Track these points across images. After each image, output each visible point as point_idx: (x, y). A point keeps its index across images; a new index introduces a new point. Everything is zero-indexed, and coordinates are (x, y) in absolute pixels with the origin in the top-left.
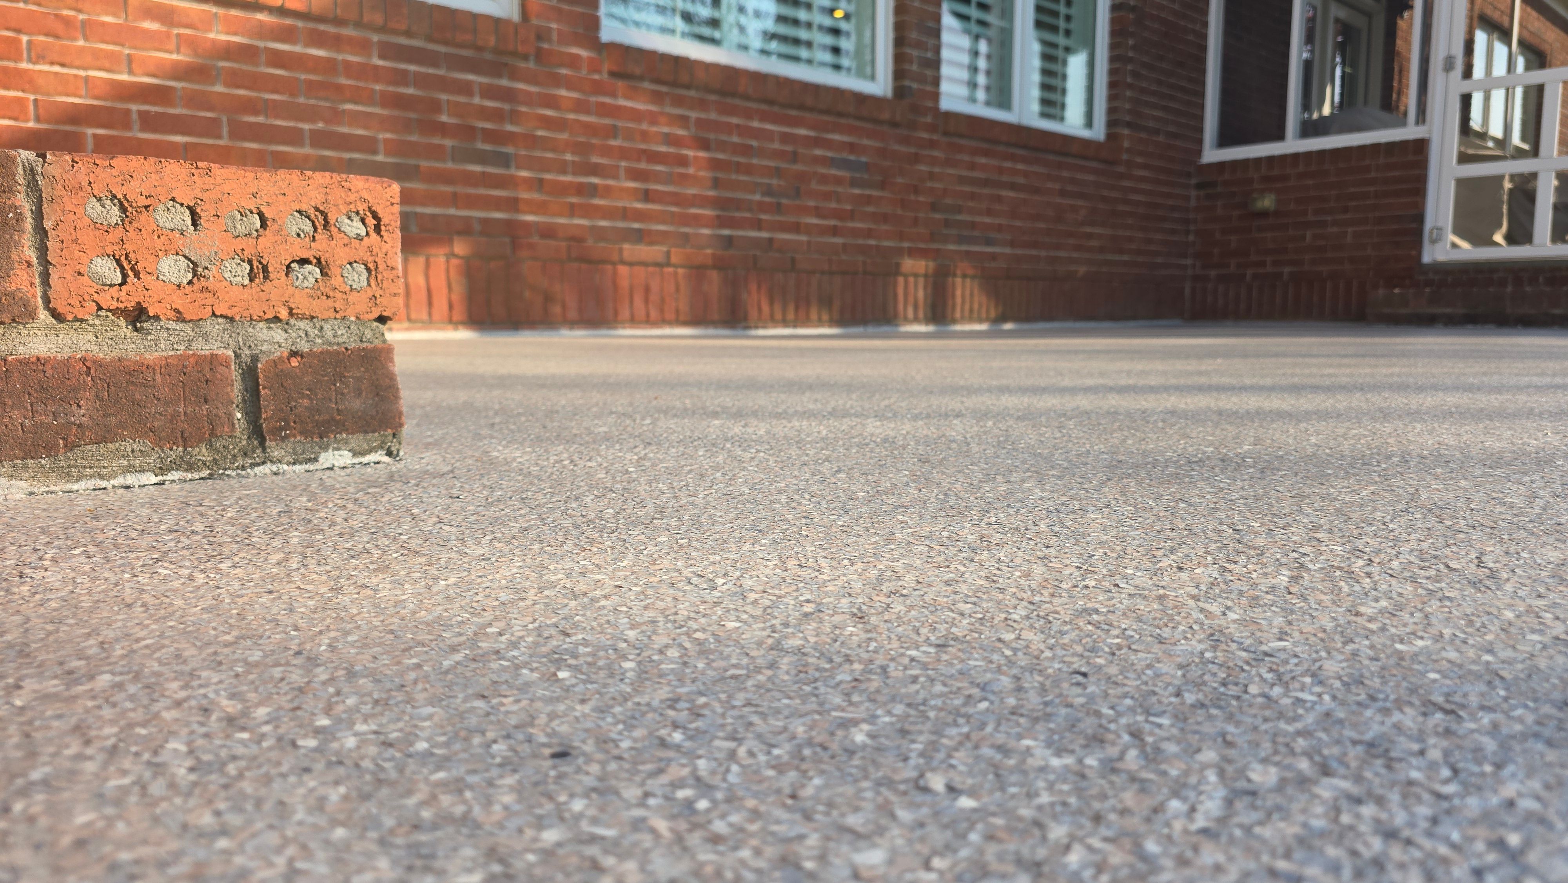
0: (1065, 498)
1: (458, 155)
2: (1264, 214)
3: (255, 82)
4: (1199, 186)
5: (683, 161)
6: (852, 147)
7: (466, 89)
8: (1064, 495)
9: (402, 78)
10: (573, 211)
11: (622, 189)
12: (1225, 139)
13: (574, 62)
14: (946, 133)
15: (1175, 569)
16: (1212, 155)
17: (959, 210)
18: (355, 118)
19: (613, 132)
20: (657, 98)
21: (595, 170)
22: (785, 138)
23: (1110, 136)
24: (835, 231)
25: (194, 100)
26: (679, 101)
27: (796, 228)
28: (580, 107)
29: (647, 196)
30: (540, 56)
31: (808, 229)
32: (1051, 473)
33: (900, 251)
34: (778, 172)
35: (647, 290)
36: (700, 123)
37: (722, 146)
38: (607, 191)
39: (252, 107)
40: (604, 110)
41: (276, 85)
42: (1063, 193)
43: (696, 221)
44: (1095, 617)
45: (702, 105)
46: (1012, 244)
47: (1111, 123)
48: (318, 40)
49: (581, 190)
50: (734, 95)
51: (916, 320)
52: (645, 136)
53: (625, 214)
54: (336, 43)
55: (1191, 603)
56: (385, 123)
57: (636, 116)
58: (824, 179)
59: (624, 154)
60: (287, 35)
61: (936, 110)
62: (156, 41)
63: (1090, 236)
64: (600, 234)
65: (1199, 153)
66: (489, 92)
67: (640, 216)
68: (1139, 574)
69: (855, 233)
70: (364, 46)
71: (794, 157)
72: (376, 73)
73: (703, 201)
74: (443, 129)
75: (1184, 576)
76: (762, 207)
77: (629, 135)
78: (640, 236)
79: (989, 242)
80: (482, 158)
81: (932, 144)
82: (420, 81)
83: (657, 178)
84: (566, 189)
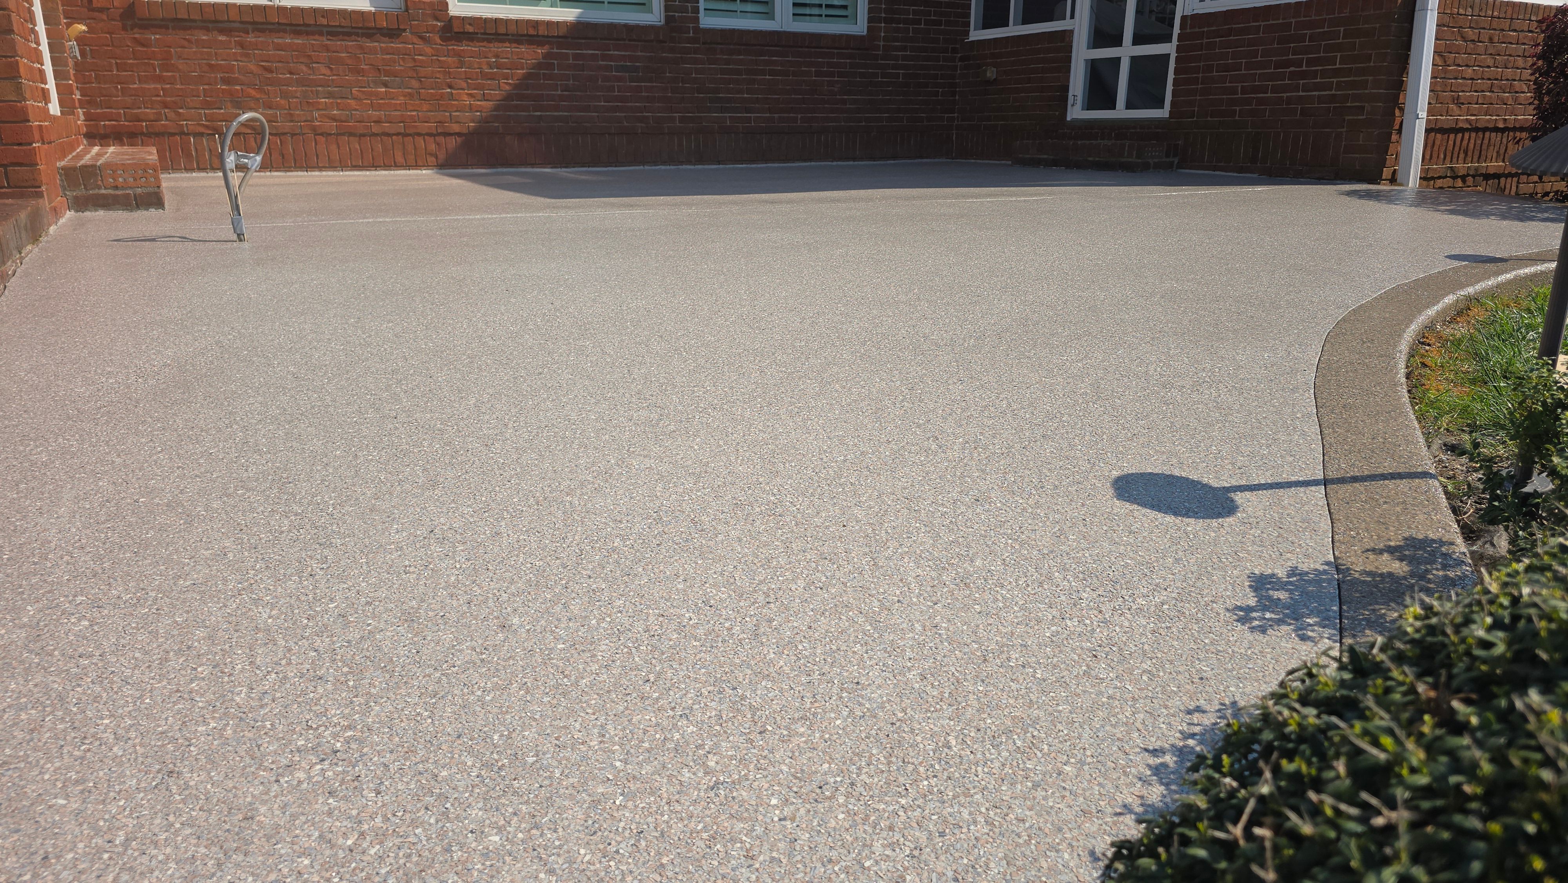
6: (628, 58)
7: (373, 50)
10: (437, 108)
11: (467, 94)
12: (986, 24)
13: (433, 29)
16: (976, 35)
17: (720, 91)
23: (870, 29)
24: (618, 109)
27: (588, 109)
28: (438, 52)
30: (412, 28)
31: (597, 109)
34: (572, 77)
38: (458, 96)
40: (452, 52)
41: (279, 58)
42: (818, 74)
47: (870, 20)
48: (297, 35)
49: (442, 96)
54: (306, 35)
56: (334, 71)
57: (474, 54)
58: (607, 79)
61: (697, 29)
62: (226, 44)
63: (846, 102)
65: (967, 33)
66: (387, 51)
69: (634, 109)
71: (585, 68)
72: (326, 48)
74: (364, 71)
76: (562, 98)
80: (385, 84)
81: (694, 51)
82: (349, 49)
83: (489, 87)
84: (432, 97)
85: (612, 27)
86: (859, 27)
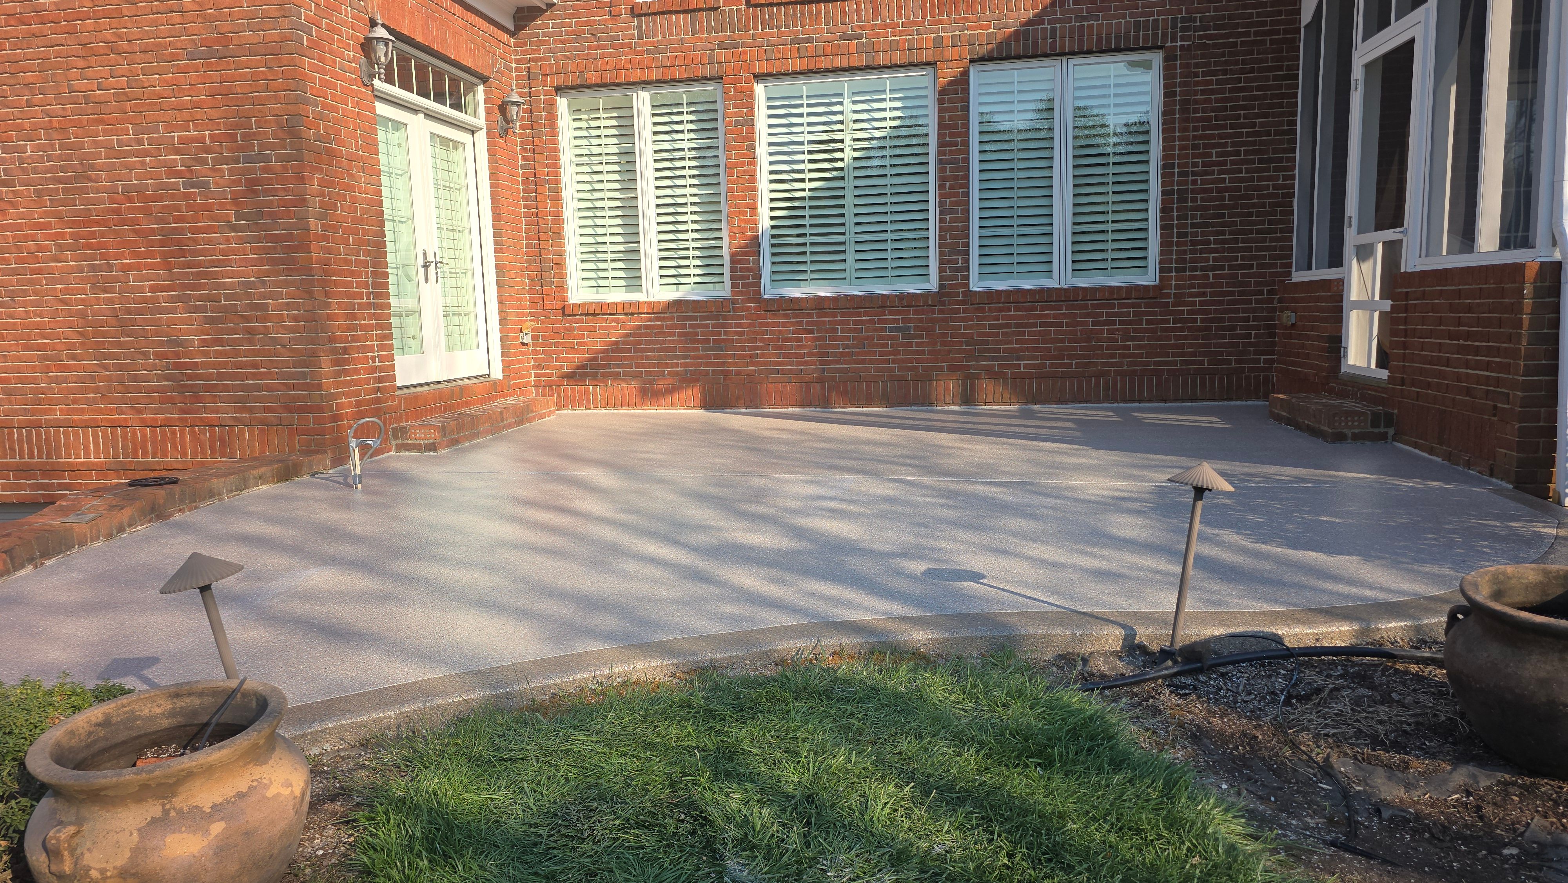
1: (705, 349)
3: (640, 335)
5: (800, 340)
7: (707, 326)
9: (685, 326)
10: (748, 364)
11: (769, 354)
13: (748, 309)
14: (973, 304)
16: (1298, 276)
18: (670, 342)
19: (766, 333)
20: (787, 316)
21: (758, 348)
22: (856, 322)
23: (1161, 279)
24: (888, 361)
25: (624, 343)
26: (796, 316)
27: (863, 362)
28: (751, 325)
29: (785, 356)
30: (734, 309)
31: (870, 362)
34: (851, 338)
36: (806, 323)
37: (819, 331)
38: (763, 356)
39: (639, 343)
40: (761, 325)
41: (647, 335)
42: (1096, 323)
43: (806, 363)
45: (809, 315)
46: (1042, 358)
47: (1162, 270)
48: (657, 319)
49: (751, 356)
52: (780, 332)
53: (771, 364)
54: (664, 319)
56: (680, 342)
57: (777, 325)
58: (882, 338)
60: (650, 320)
61: (967, 292)
62: (616, 328)
63: (1129, 347)
64: (760, 372)
65: (1289, 274)
66: (714, 326)
67: (778, 364)
70: (672, 318)
71: (862, 330)
72: (676, 326)
73: (810, 355)
74: (698, 341)
76: (842, 354)
77: (773, 333)
80: (712, 349)
81: (963, 311)
82: (691, 326)
83: (786, 348)
84: (744, 357)
85: (885, 297)
86: (1150, 277)
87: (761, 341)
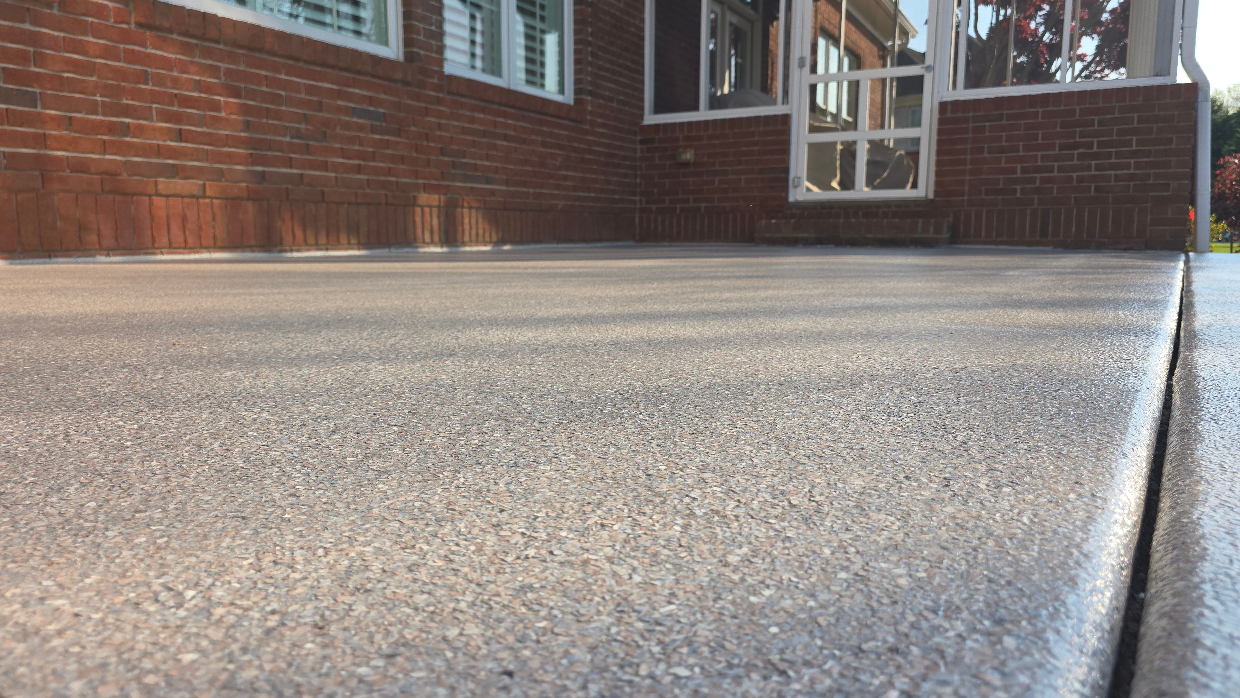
0: (523, 449)
2: (686, 164)
4: (642, 142)
5: (215, 106)
6: (371, 101)
8: (523, 445)
10: (105, 147)
11: (154, 129)
12: (659, 108)
13: (100, 11)
14: (449, 93)
15: (599, 526)
16: (650, 119)
17: (464, 155)
19: (144, 77)
20: (186, 49)
21: (126, 111)
22: (311, 90)
23: (576, 101)
24: (359, 169)
26: (208, 53)
27: (324, 166)
28: (107, 53)
29: (180, 136)
31: (335, 167)
32: (516, 419)
33: (416, 187)
34: (305, 118)
35: (184, 219)
36: (228, 72)
37: (252, 94)
38: (140, 131)
40: (132, 57)
43: (230, 158)
44: (530, 595)
45: (231, 57)
46: (507, 183)
47: (577, 92)
49: (112, 128)
50: (261, 51)
51: (432, 243)
52: (176, 82)
53: (159, 151)
55: (607, 566)
57: (167, 64)
58: (347, 126)
59: (155, 97)
61: (441, 73)
63: (565, 178)
64: (134, 168)
65: (642, 117)
67: (174, 153)
68: (571, 536)
69: (376, 171)
71: (320, 107)
73: (236, 141)
75: (605, 534)
76: (292, 148)
77: (160, 81)
78: (175, 172)
79: (488, 181)
81: (439, 101)
83: (190, 120)
84: (96, 127)
86: (569, 95)
87: (135, 94)
